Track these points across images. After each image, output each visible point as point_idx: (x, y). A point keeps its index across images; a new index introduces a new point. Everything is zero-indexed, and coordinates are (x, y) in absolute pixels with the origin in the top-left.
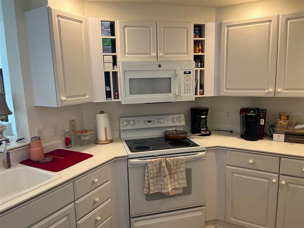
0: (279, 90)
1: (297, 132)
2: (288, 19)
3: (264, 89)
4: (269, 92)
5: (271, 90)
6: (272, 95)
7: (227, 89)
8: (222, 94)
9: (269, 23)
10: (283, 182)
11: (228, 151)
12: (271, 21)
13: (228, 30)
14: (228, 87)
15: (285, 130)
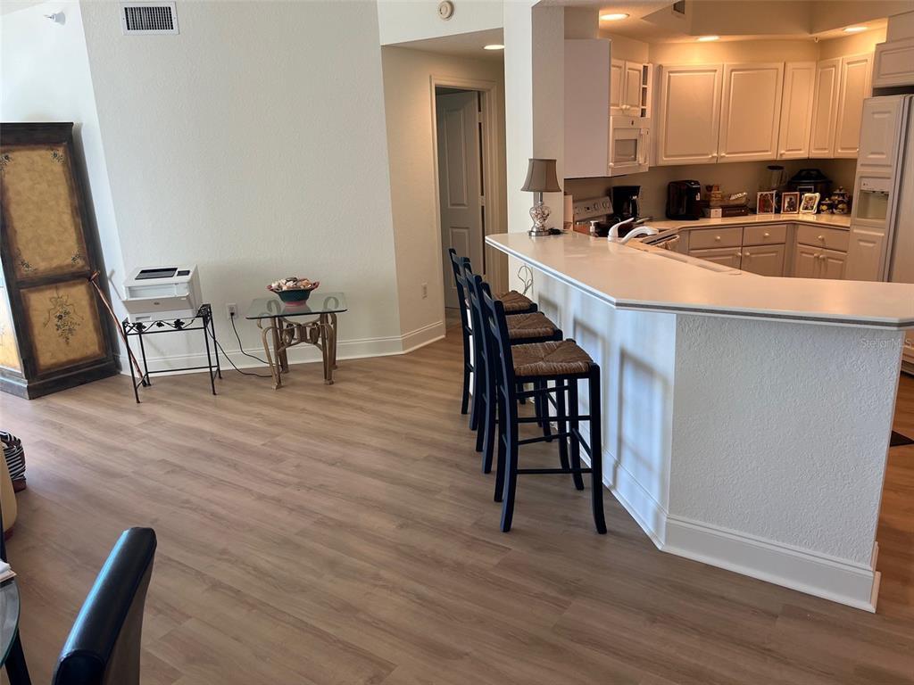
0: (723, 154)
1: (732, 203)
2: (732, 71)
3: (707, 155)
4: (713, 157)
5: (715, 155)
6: (714, 161)
7: (666, 157)
8: (661, 163)
9: (713, 73)
10: (748, 254)
11: (693, 232)
12: (716, 71)
13: (669, 76)
14: (668, 154)
15: (720, 204)
